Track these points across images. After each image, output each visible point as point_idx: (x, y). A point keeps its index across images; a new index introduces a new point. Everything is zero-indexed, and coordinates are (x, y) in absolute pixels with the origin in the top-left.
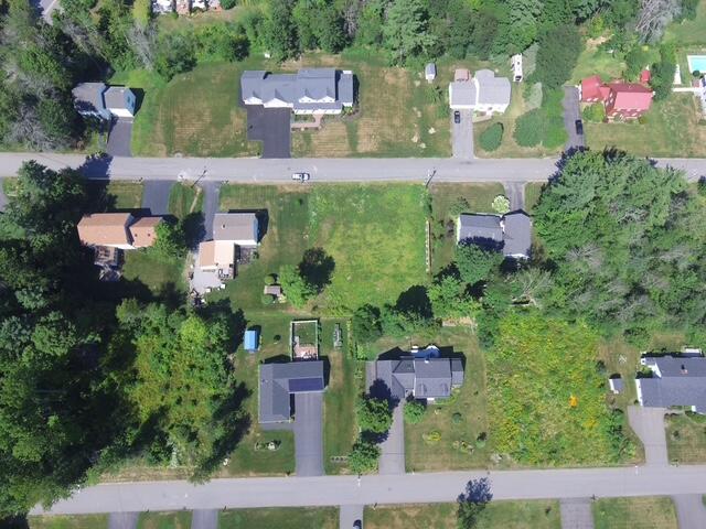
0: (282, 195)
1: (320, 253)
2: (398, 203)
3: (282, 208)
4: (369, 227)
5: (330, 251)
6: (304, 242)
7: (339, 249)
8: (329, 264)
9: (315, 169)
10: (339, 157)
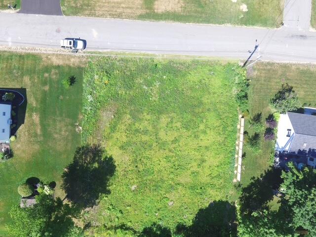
0: (47, 69)
1: (96, 152)
2: (204, 88)
3: (47, 88)
4: (164, 120)
5: (112, 150)
6: (76, 136)
7: (122, 148)
8: (109, 167)
9: (95, 33)
10: (129, 17)
